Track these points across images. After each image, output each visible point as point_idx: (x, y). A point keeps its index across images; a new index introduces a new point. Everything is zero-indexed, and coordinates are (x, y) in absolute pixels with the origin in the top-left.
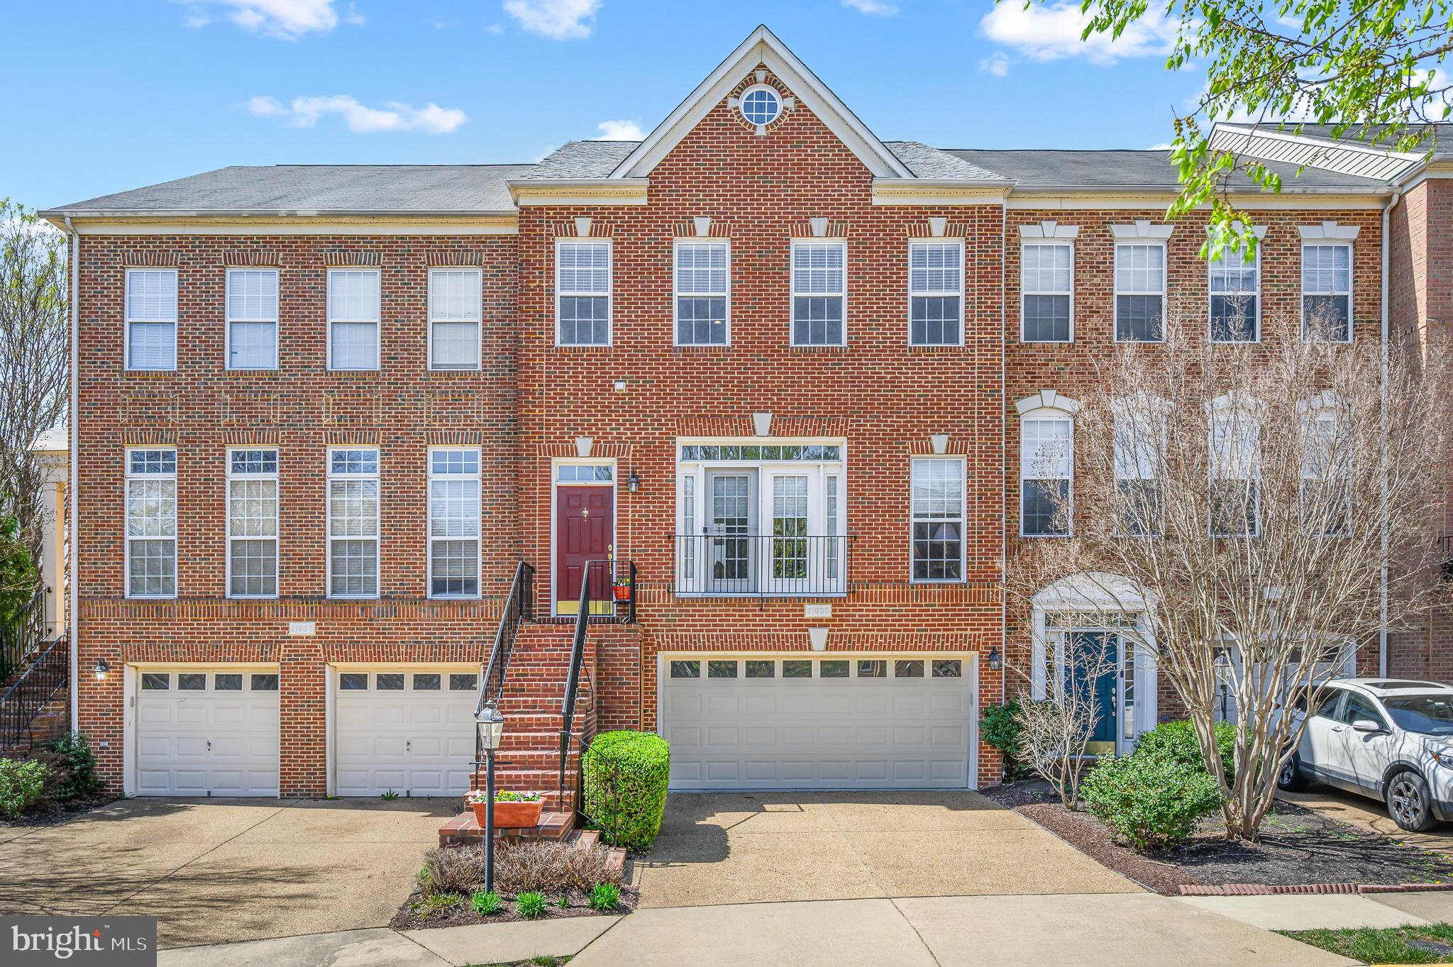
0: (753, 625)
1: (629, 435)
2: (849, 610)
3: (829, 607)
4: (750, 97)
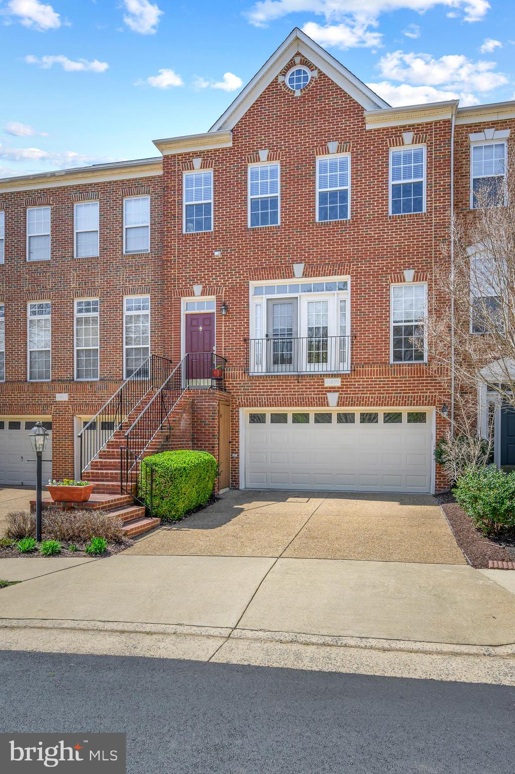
0: (294, 392)
1: (222, 282)
2: (351, 382)
3: (339, 380)
4: (292, 74)
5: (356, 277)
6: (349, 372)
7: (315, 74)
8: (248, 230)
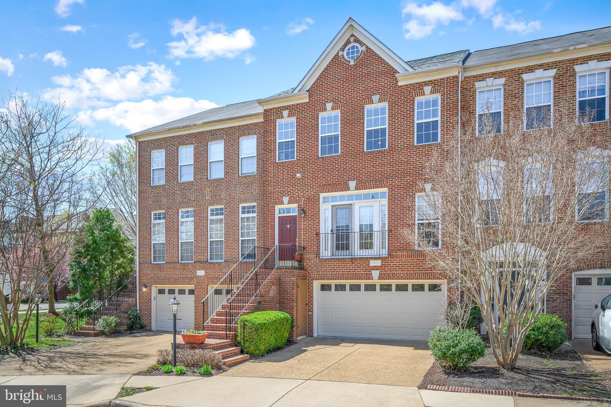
0: (349, 269)
1: (302, 194)
2: (388, 262)
3: (380, 261)
4: (349, 49)
5: (391, 189)
6: (387, 256)
7: (364, 48)
8: (318, 158)
